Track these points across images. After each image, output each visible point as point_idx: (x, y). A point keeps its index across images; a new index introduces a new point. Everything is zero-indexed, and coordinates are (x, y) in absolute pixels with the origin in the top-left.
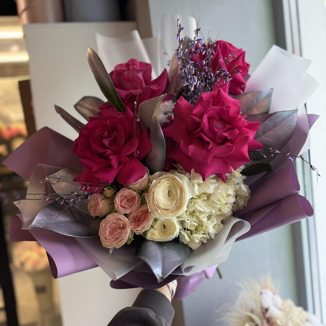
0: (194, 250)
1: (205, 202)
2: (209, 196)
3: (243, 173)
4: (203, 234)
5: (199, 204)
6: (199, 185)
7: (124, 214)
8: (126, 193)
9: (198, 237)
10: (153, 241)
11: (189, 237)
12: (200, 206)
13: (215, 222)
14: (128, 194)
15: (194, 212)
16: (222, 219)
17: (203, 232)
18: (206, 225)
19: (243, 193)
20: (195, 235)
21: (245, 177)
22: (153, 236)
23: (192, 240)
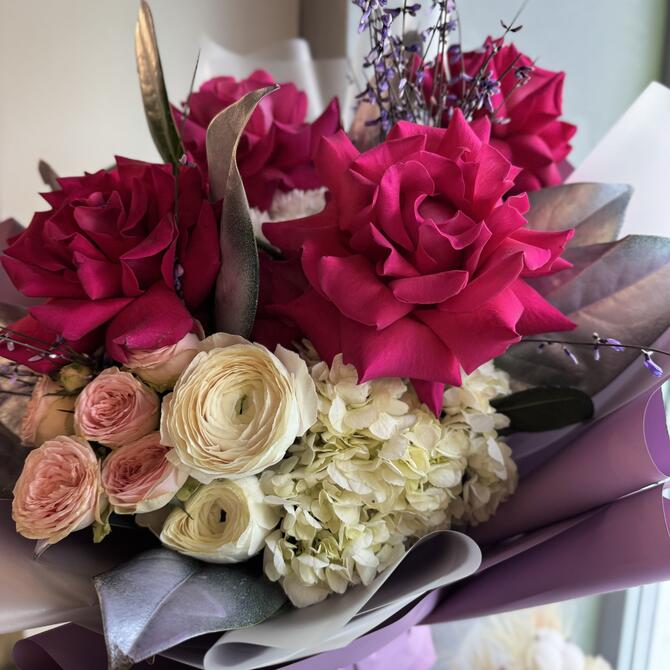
0: (296, 609)
1: (358, 462)
2: (375, 448)
3: (499, 404)
4: (332, 561)
5: (340, 466)
6: (349, 406)
7: (91, 443)
8: (114, 381)
9: (313, 567)
10: (176, 552)
11: (287, 562)
12: (342, 473)
13: (384, 534)
14: (118, 387)
15: (319, 487)
16: (410, 532)
17: (333, 555)
18: (350, 535)
19: (491, 468)
20: (306, 560)
21: (503, 421)
22: (182, 537)
23: (294, 575)
